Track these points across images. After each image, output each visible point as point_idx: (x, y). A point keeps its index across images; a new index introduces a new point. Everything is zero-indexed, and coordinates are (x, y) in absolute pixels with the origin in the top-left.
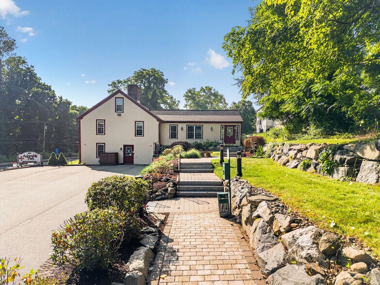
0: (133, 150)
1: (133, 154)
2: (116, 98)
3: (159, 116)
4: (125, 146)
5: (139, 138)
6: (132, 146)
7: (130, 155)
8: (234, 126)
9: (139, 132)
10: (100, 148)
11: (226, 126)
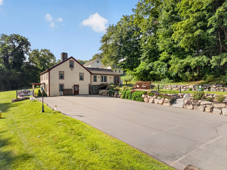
0: (78, 87)
1: (78, 89)
2: (70, 61)
3: (90, 71)
4: (74, 85)
5: (81, 81)
6: (78, 85)
7: (77, 90)
8: (118, 77)
9: (81, 79)
10: (61, 86)
11: (115, 77)
